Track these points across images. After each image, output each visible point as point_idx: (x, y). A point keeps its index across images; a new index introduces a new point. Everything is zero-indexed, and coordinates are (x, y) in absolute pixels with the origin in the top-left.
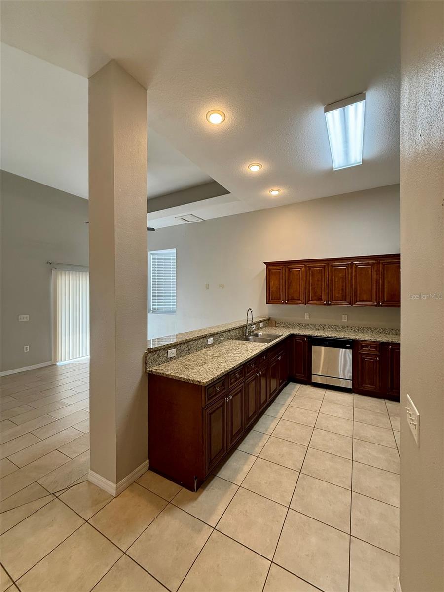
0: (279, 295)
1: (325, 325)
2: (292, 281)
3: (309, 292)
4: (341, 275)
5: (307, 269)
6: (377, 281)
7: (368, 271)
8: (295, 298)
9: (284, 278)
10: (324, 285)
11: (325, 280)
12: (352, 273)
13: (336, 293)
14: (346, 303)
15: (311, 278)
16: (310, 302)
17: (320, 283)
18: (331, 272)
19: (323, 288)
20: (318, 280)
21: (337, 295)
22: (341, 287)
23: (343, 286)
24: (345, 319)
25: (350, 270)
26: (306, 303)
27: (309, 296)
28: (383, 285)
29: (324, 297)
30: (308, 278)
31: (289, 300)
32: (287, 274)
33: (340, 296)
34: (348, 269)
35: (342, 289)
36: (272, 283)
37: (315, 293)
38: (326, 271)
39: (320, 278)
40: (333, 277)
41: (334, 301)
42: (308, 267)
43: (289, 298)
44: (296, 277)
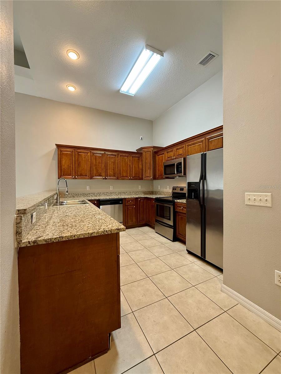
0: (70, 172)
1: (101, 193)
2: (80, 162)
3: (93, 170)
4: (112, 160)
5: (92, 154)
6: (130, 166)
7: (126, 160)
8: (83, 174)
9: (74, 159)
10: (103, 165)
11: (104, 163)
12: (118, 160)
13: (110, 172)
14: (114, 178)
15: (94, 161)
16: (95, 177)
17: (100, 165)
18: (107, 158)
19: (102, 168)
20: (99, 163)
21: (111, 173)
22: (113, 168)
23: (114, 168)
24: (111, 189)
25: (117, 158)
26: (91, 178)
27: (93, 174)
28: (132, 168)
29: (103, 174)
30: (92, 160)
31: (78, 176)
32: (76, 156)
33: (112, 173)
34: (116, 158)
35: (113, 169)
36: (63, 162)
37: (97, 171)
38: (104, 157)
39: (100, 161)
40: (108, 162)
41: (109, 176)
42: (93, 153)
43: (78, 174)
44: (83, 159)
